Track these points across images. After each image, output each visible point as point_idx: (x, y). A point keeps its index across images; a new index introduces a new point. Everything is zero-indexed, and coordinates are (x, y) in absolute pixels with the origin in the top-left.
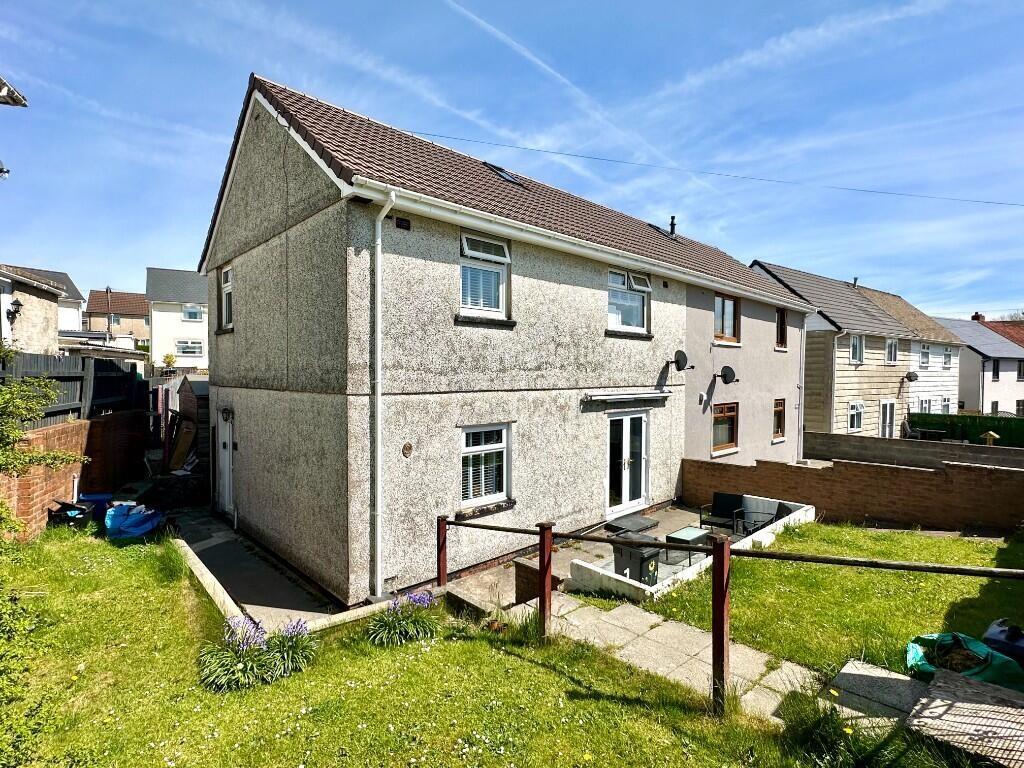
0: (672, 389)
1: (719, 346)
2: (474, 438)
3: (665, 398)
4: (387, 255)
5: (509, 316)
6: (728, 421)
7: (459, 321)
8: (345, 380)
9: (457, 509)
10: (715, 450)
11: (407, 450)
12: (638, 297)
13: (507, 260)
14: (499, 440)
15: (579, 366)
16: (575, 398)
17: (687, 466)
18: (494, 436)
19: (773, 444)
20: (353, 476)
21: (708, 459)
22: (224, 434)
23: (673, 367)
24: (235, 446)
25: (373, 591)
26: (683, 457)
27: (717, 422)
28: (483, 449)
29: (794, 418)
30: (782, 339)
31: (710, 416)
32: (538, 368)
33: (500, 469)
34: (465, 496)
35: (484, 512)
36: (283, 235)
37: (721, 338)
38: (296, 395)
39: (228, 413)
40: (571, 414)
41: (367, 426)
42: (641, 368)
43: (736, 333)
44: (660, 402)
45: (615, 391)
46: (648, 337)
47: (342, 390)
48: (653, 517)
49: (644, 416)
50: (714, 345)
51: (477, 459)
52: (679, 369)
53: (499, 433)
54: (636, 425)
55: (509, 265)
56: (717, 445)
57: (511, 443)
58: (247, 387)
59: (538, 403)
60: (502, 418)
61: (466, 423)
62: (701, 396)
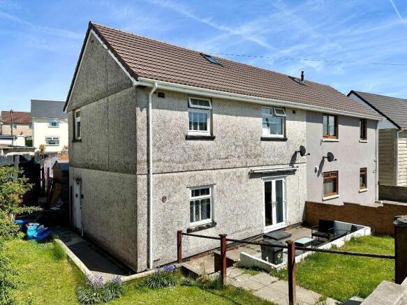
0: (299, 165)
1: (326, 141)
2: (195, 193)
3: (295, 170)
4: (154, 110)
5: (212, 134)
6: (332, 180)
7: (188, 138)
8: (136, 168)
9: (188, 227)
10: (325, 196)
11: (164, 199)
12: (279, 119)
13: (210, 108)
14: (208, 193)
15: (248, 156)
16: (246, 171)
17: (308, 205)
18: (205, 191)
19: (360, 192)
20: (139, 212)
21: (321, 202)
22: (76, 190)
23: (299, 154)
24: (82, 196)
25: (148, 265)
26: (306, 200)
27: (325, 182)
28: (200, 197)
29: (372, 178)
30: (364, 136)
31: (321, 178)
32: (227, 158)
33: (208, 207)
34: (192, 221)
35: (201, 228)
36: (106, 98)
37: (327, 137)
38: (112, 174)
39: (79, 180)
40: (244, 180)
41: (146, 188)
42: (281, 155)
43: (336, 134)
44: (293, 172)
45: (267, 168)
46: (285, 139)
47: (134, 172)
48: (289, 232)
49: (283, 179)
50: (322, 141)
51: (197, 202)
52: (302, 155)
53: (208, 190)
54: (279, 184)
55: (212, 110)
56: (326, 193)
57: (213, 195)
58: (88, 168)
59: (226, 175)
60: (209, 183)
61: (192, 185)
62: (316, 168)
